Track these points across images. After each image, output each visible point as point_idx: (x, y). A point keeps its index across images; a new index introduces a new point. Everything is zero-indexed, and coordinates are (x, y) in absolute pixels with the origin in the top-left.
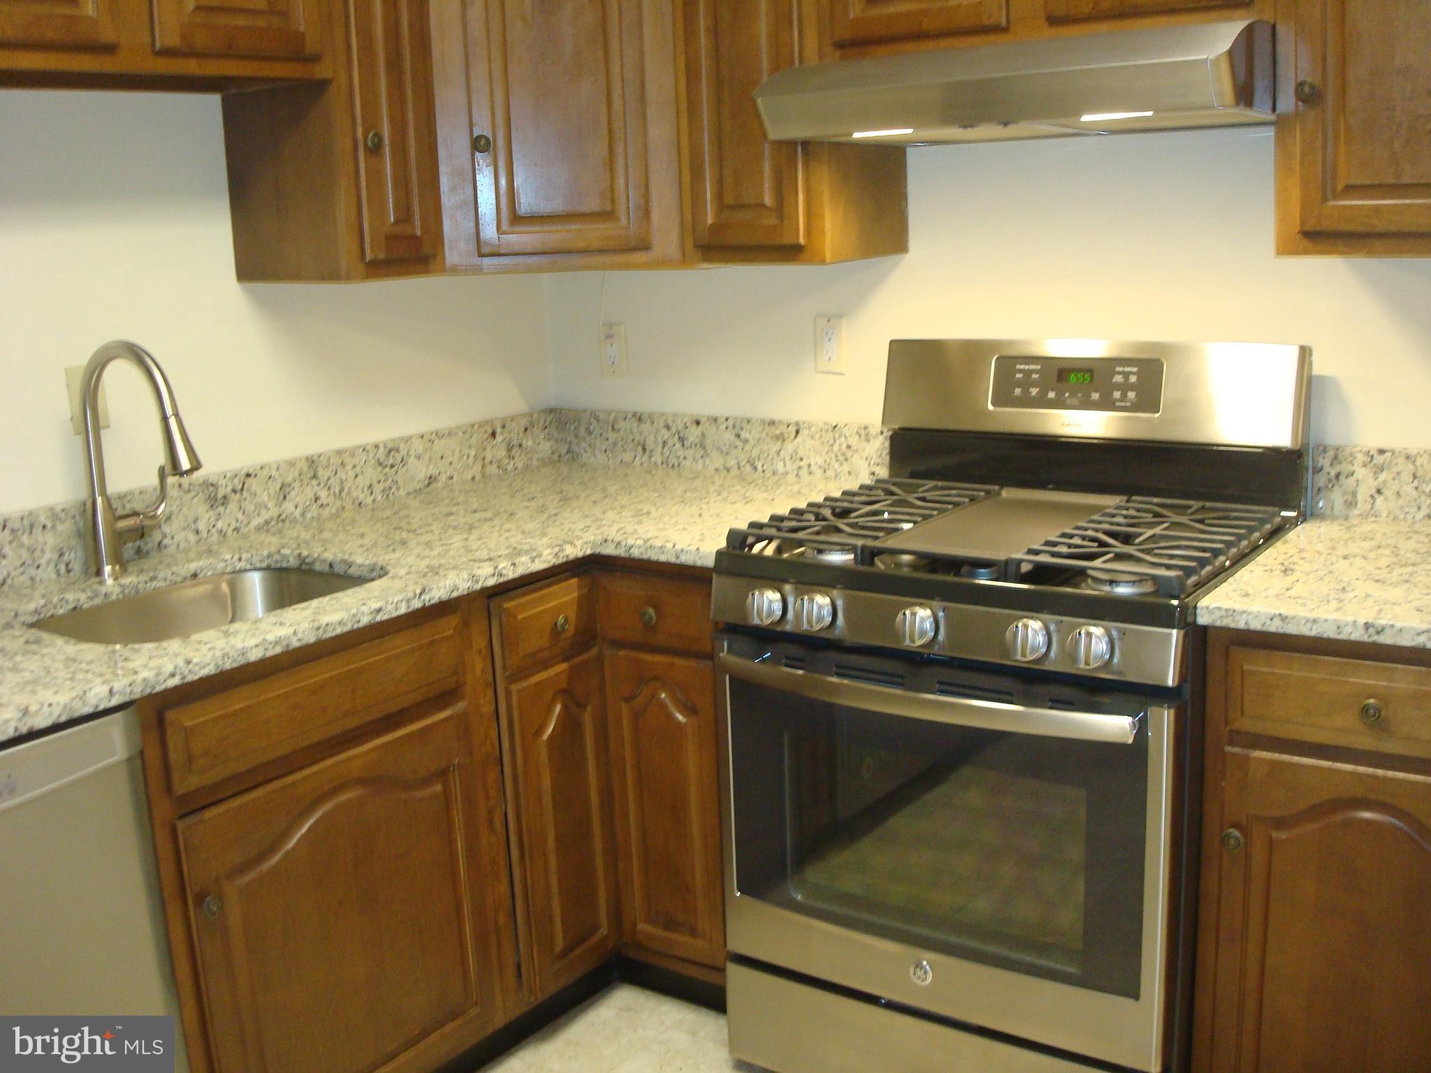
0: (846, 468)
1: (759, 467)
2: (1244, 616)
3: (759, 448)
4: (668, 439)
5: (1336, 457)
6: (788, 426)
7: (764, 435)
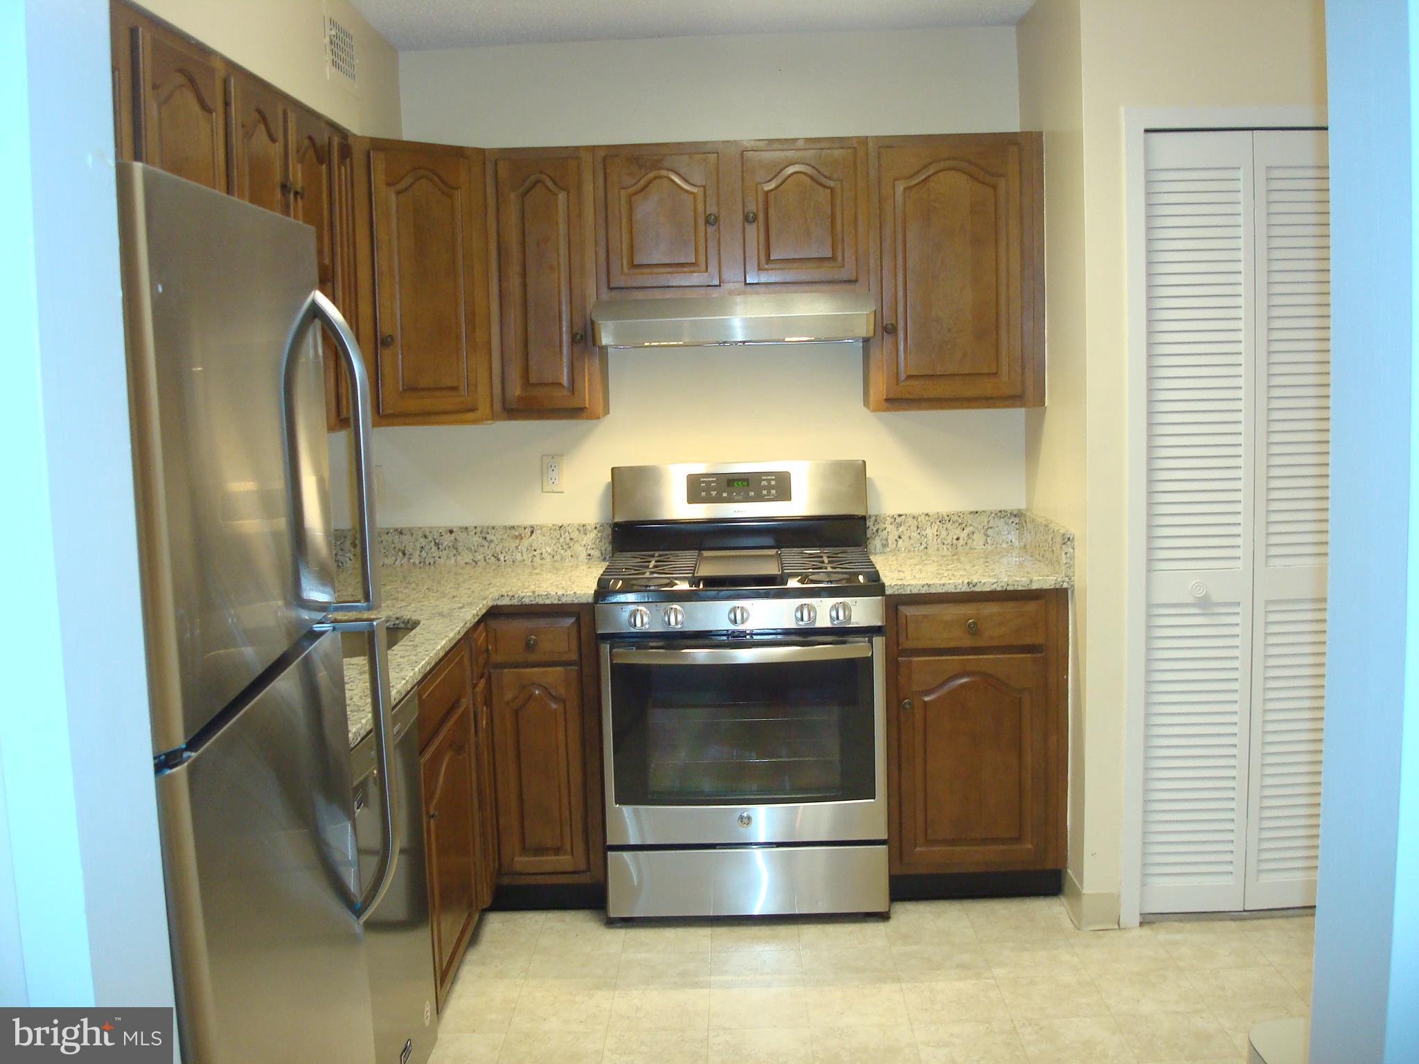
0: (569, 553)
1: (502, 558)
2: (909, 587)
3: (501, 546)
4: (425, 546)
5: (876, 521)
6: (525, 529)
7: (506, 536)
